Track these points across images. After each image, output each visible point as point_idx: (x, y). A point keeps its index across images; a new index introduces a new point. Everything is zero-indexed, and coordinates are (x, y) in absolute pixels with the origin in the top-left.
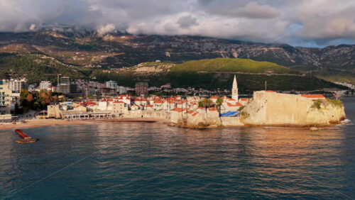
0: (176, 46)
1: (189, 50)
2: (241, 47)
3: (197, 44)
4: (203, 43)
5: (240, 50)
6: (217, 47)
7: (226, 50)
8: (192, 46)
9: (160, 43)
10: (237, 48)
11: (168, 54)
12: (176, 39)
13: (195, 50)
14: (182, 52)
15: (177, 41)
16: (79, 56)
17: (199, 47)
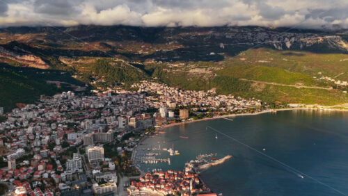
0: (230, 37)
1: (243, 40)
2: (295, 36)
3: (251, 34)
4: (257, 32)
5: (293, 39)
6: (270, 36)
7: (279, 40)
8: (245, 37)
9: (215, 34)
10: (291, 38)
11: (222, 45)
12: (231, 30)
13: (248, 41)
14: (236, 43)
15: (232, 32)
16: (144, 50)
17: (253, 37)
